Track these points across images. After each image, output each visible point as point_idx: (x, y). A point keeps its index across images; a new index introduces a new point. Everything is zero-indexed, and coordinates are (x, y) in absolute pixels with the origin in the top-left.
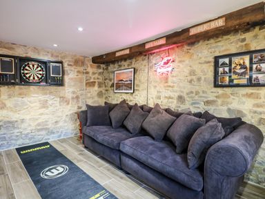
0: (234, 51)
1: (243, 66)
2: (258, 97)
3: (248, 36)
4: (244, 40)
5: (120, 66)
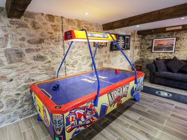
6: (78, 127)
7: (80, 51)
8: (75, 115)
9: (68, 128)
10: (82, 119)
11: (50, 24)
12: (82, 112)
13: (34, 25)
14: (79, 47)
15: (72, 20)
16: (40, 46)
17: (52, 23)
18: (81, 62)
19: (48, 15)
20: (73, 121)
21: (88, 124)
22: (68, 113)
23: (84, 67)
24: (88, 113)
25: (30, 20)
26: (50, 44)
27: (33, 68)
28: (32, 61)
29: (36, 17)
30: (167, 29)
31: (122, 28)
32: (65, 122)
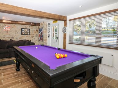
1: (26, 31)
2: (28, 36)
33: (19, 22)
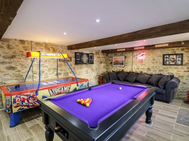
0: (170, 53)
1: (173, 59)
2: (178, 69)
3: (175, 49)
4: (174, 50)
5: (116, 55)
6: (22, 106)
7: (47, 64)
8: (20, 98)
9: (15, 105)
10: (26, 101)
11: (21, 46)
12: (26, 97)
13: (9, 47)
14: (46, 61)
15: (40, 43)
16: (12, 60)
17: (23, 45)
18: (47, 72)
19: (20, 40)
20: (18, 101)
21: (31, 106)
22: (15, 96)
23: (50, 76)
24: (31, 99)
25: (6, 43)
26: (20, 59)
27: (5, 75)
28: (5, 70)
29: (11, 42)
30: (118, 50)
31: (86, 49)
32: (13, 101)
33: (156, 46)
